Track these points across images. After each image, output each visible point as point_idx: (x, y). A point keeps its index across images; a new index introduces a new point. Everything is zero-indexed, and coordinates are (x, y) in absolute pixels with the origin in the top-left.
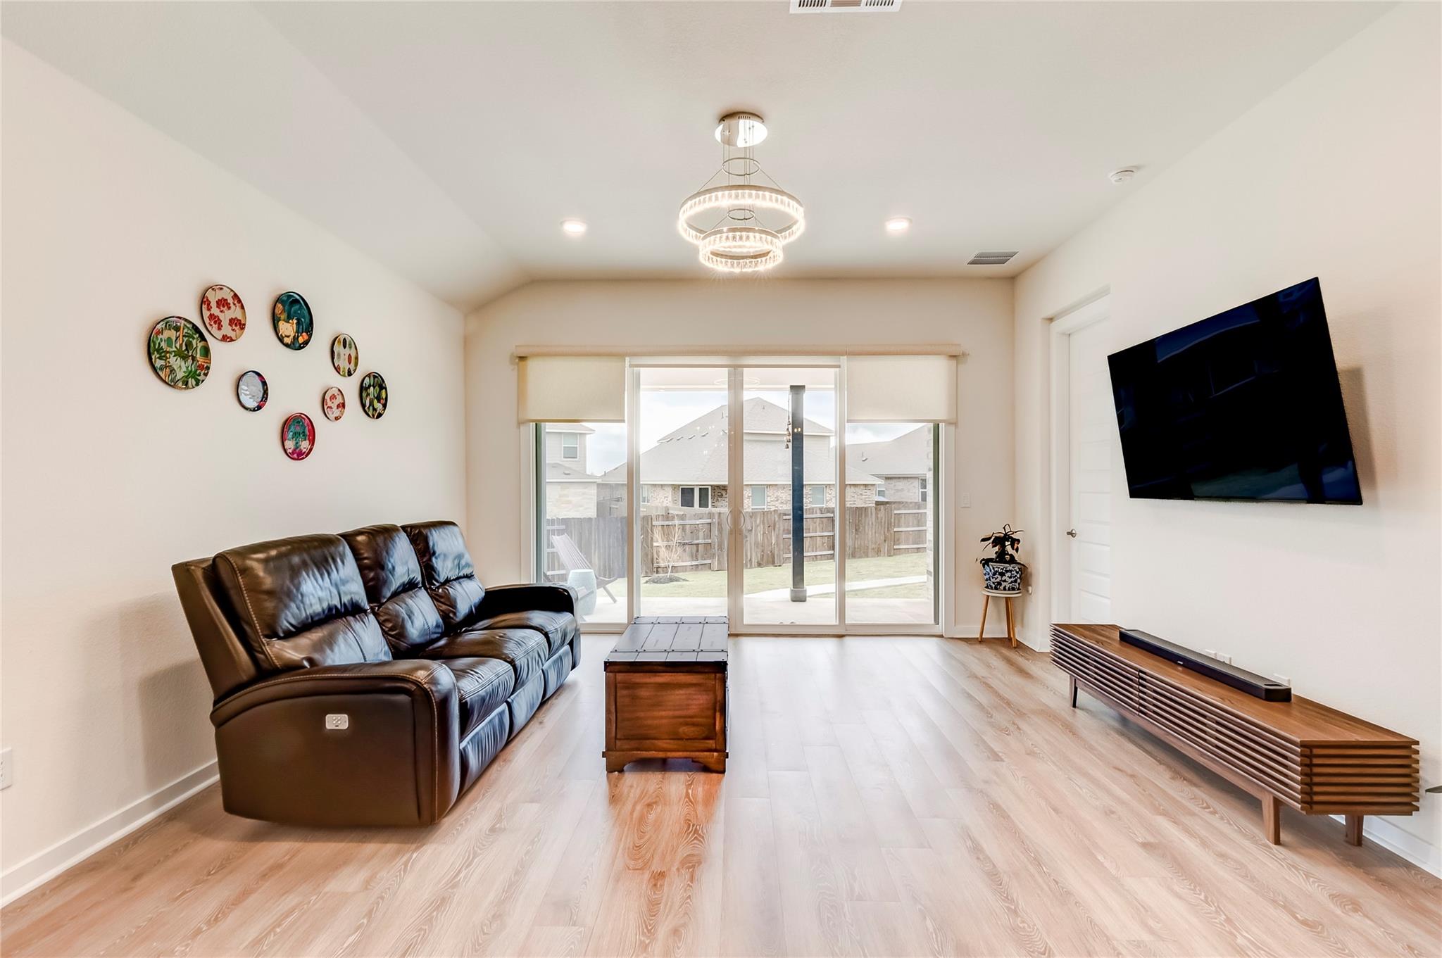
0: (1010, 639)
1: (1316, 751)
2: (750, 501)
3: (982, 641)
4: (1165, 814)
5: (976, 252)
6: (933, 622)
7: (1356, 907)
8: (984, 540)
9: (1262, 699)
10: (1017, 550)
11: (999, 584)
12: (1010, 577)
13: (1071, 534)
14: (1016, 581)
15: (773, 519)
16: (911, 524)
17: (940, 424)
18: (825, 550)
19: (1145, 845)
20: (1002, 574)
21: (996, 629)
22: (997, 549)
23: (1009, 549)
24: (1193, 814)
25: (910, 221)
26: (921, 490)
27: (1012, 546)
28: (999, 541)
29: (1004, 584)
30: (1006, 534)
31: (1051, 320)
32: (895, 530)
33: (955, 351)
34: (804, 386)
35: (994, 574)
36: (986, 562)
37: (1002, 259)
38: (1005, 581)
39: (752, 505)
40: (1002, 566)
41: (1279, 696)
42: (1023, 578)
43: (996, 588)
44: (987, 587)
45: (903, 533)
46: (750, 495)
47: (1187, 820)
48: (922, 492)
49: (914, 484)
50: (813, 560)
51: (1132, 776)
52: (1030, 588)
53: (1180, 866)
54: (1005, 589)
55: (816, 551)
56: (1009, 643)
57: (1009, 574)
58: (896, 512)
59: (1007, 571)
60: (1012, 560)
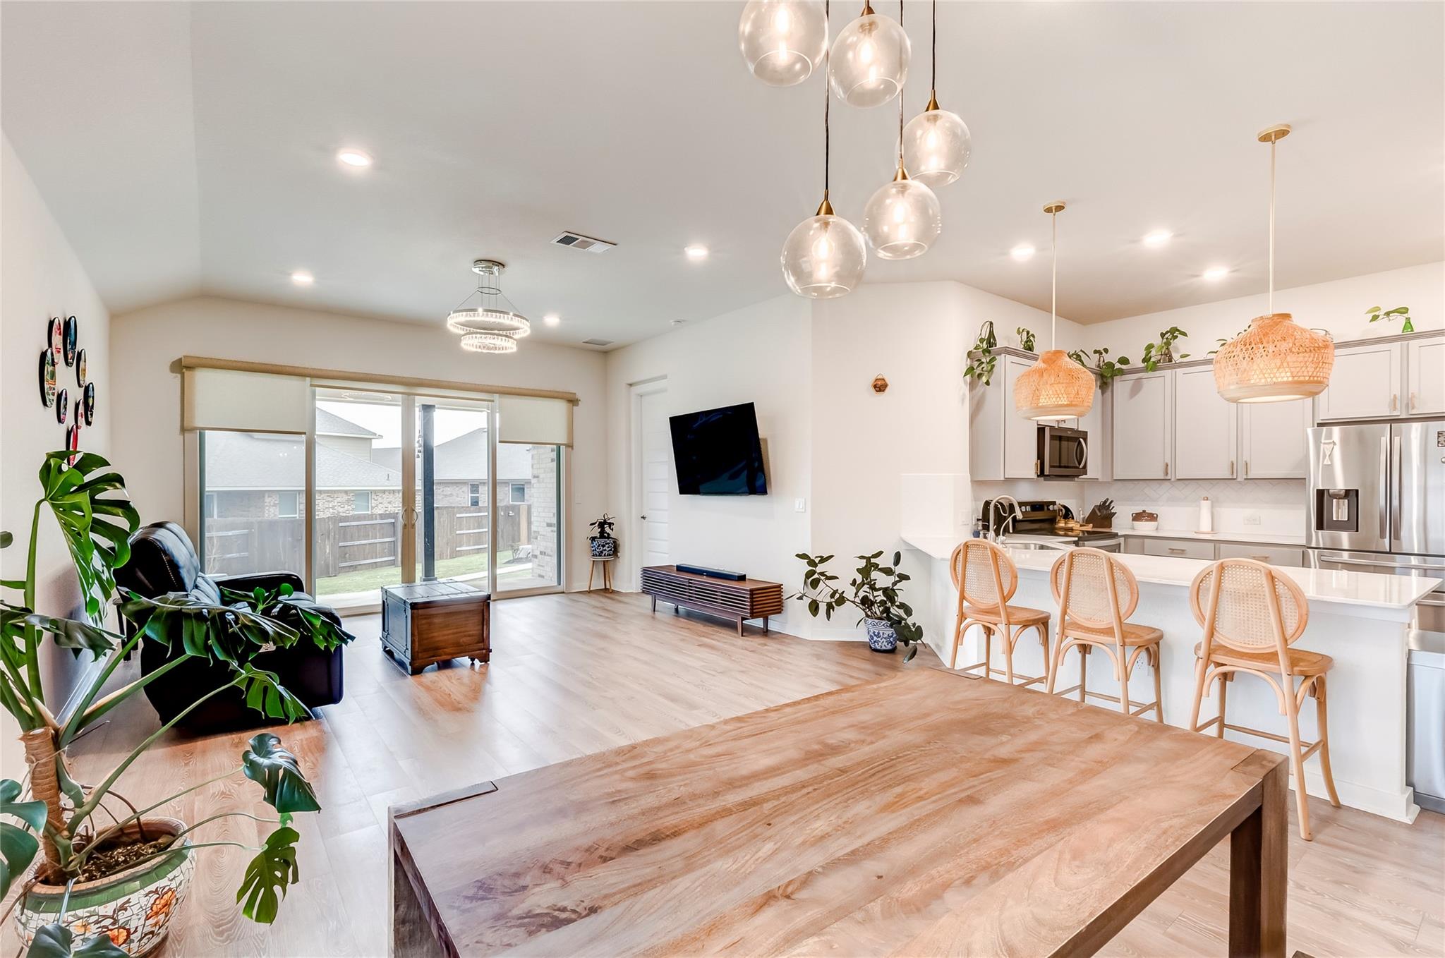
0: (606, 589)
1: (754, 592)
2: (277, 510)
3: (590, 592)
4: (703, 636)
5: (590, 338)
6: (556, 584)
7: (766, 645)
8: (592, 524)
9: (736, 580)
10: (612, 530)
11: (602, 552)
12: (608, 547)
13: (643, 518)
14: (611, 550)
15: (327, 526)
16: (472, 527)
17: (561, 447)
18: (385, 557)
19: (699, 645)
20: (603, 546)
21: (598, 584)
22: (599, 530)
23: (607, 529)
24: (713, 635)
25: (560, 318)
26: (470, 495)
27: (610, 528)
28: (601, 525)
29: (604, 552)
30: (605, 520)
31: (631, 385)
32: (458, 532)
33: (571, 397)
34: (434, 406)
35: (599, 546)
36: (593, 539)
37: (604, 344)
38: (605, 550)
39: (280, 514)
40: (603, 540)
41: (742, 578)
42: (615, 550)
43: (600, 556)
44: (593, 556)
45: (465, 536)
46: (276, 502)
47: (714, 637)
48: (471, 497)
49: (463, 489)
50: (372, 568)
51: (688, 629)
52: (619, 554)
53: (712, 647)
54: (605, 555)
55: (376, 558)
56: (606, 591)
57: (607, 545)
58: (458, 516)
59: (606, 544)
60: (609, 537)
